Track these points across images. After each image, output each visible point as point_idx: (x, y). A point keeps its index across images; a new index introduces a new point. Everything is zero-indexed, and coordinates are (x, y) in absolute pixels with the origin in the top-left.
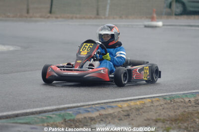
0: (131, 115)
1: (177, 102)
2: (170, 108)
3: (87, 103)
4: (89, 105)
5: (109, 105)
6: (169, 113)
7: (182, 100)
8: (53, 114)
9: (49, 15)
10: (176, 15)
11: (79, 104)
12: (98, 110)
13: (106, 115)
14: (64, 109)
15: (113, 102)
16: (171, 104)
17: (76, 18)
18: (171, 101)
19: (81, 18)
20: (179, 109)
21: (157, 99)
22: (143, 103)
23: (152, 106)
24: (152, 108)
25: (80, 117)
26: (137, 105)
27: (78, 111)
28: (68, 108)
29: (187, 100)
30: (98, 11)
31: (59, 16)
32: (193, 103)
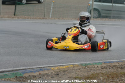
0: (59, 74)
1: (90, 67)
2: (85, 71)
3: (32, 67)
5: (46, 68)
6: (84, 74)
7: (93, 66)
8: (9, 73)
9: (14, 16)
10: (93, 18)
11: (27, 68)
12: (38, 71)
13: (43, 74)
14: (16, 70)
15: (48, 67)
16: (86, 68)
17: (31, 18)
18: (86, 67)
19: (34, 19)
20: (90, 71)
21: (77, 65)
22: (68, 67)
23: (74, 69)
24: (73, 70)
25: (26, 75)
26: (64, 68)
27: (26, 71)
28: (19, 70)
29: (96, 66)
30: (44, 14)
31: (19, 17)
32: (100, 68)
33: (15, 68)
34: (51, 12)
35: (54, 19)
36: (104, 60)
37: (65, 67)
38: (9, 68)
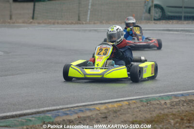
0: (108, 117)
1: (154, 104)
2: (147, 110)
3: (66, 106)
4: (68, 108)
5: (87, 107)
6: (145, 115)
7: (158, 102)
8: (33, 117)
9: (32, 20)
10: (155, 20)
11: (58, 107)
12: (76, 113)
13: (84, 117)
14: (43, 112)
15: (91, 105)
16: (148, 106)
17: (58, 23)
18: (148, 103)
19: (63, 24)
20: (155, 111)
21: (134, 101)
22: (121, 105)
23: (129, 108)
24: (129, 110)
25: (59, 119)
26: (115, 107)
27: (58, 114)
28: (48, 111)
29: (163, 102)
30: (79, 17)
31: (41, 22)
32: (168, 105)
33: (41, 108)
34: (89, 13)
35: (94, 23)
36: (174, 91)
37: (115, 105)
38: (33, 108)
